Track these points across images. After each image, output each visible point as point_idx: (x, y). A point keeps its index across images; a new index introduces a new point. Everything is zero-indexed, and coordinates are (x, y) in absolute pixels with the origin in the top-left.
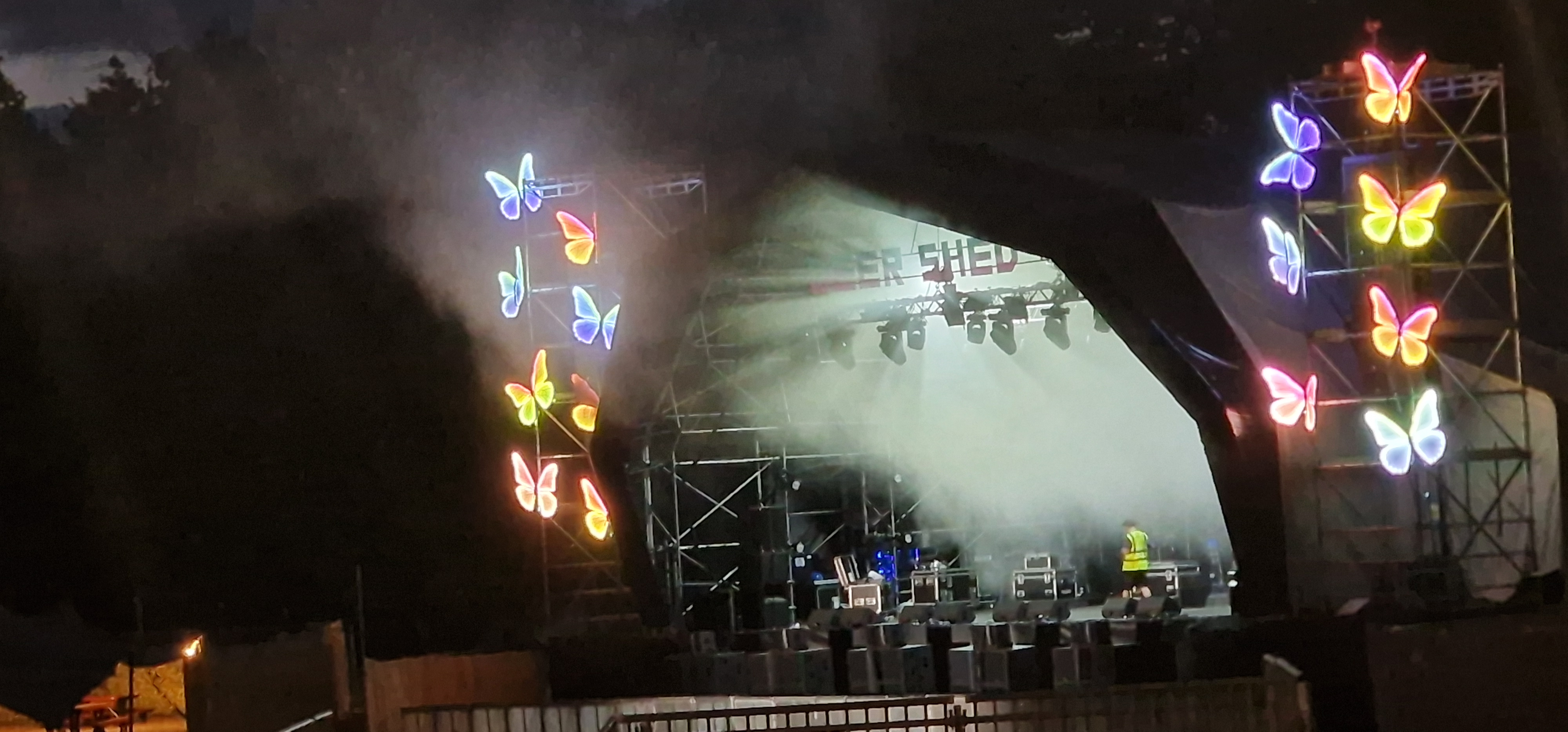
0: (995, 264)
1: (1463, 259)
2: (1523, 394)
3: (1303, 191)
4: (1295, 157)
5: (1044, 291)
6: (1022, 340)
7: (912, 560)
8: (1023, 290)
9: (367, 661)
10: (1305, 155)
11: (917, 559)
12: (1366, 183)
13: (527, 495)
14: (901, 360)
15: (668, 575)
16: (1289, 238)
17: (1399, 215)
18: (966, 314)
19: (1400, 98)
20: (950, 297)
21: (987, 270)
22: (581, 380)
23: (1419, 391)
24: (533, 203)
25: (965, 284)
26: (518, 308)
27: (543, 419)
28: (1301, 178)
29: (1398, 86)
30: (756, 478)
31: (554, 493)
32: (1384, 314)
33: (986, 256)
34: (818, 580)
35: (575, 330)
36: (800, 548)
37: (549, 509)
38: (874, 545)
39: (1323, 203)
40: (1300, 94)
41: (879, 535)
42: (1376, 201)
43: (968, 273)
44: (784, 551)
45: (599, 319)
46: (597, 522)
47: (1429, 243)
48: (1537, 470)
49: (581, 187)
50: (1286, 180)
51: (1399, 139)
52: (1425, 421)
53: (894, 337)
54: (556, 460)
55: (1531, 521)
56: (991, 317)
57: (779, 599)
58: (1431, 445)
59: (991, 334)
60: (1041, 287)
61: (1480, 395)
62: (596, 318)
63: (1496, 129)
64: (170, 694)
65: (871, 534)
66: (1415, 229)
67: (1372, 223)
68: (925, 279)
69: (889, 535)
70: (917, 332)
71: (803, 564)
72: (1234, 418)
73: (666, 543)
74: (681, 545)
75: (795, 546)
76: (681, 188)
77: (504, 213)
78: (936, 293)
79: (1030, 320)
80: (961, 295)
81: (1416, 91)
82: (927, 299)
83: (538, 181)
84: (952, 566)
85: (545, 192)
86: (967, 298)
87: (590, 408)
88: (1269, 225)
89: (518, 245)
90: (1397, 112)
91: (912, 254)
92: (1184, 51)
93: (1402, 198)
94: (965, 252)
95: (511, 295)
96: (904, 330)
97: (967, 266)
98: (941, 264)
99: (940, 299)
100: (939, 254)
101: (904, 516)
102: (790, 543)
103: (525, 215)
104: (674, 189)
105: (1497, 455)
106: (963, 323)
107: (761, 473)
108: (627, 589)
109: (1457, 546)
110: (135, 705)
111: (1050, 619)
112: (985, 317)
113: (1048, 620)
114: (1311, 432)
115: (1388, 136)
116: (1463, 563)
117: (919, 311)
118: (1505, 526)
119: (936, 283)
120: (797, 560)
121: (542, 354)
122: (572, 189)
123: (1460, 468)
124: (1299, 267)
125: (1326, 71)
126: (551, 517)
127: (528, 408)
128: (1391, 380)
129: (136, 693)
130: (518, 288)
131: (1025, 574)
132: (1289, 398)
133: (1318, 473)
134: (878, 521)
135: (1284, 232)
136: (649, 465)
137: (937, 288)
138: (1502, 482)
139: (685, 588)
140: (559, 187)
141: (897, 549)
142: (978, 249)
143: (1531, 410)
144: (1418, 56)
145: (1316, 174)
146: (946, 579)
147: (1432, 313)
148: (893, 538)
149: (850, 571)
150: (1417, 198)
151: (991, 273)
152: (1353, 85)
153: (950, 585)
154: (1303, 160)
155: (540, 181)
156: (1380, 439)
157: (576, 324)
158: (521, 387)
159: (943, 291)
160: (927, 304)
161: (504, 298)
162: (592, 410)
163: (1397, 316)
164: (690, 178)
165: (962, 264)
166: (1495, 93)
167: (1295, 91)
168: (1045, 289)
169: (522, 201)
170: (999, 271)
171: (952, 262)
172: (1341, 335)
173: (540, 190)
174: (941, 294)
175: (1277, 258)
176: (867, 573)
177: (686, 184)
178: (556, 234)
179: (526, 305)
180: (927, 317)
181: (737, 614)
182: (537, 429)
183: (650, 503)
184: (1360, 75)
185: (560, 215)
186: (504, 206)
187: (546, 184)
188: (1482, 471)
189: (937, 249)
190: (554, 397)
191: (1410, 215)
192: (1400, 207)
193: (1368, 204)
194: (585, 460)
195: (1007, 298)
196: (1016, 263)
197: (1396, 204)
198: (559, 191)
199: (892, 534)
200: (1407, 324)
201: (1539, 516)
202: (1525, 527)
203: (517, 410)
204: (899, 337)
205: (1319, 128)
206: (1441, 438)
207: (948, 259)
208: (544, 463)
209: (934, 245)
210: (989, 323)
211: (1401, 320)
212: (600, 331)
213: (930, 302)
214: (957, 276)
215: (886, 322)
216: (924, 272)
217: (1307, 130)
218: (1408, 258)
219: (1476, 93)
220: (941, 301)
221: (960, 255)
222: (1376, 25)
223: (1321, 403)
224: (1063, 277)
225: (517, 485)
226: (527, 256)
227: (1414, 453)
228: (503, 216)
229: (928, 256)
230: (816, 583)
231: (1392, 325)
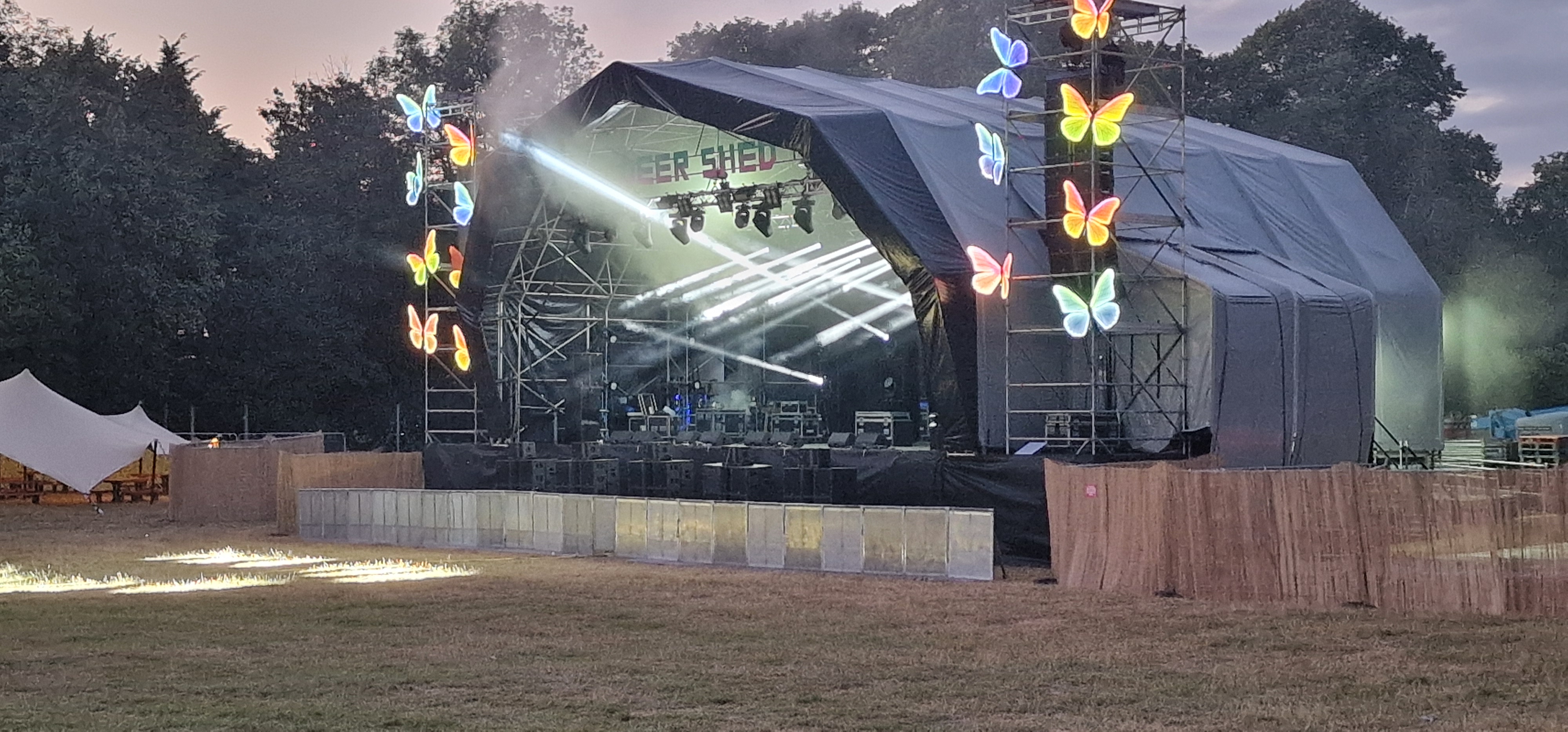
0: (758, 163)
2: (1185, 281)
4: (1007, 71)
5: (795, 186)
6: (777, 226)
7: (698, 402)
8: (779, 185)
10: (1015, 71)
11: (702, 400)
12: (1066, 92)
13: (417, 337)
14: (686, 240)
15: (510, 400)
16: (996, 139)
17: (1092, 119)
18: (735, 205)
19: (1100, 18)
20: (724, 192)
21: (752, 168)
22: (457, 253)
24: (434, 121)
25: (736, 180)
26: (417, 199)
27: (431, 279)
28: (1010, 89)
29: (1098, 10)
30: (585, 333)
31: (435, 337)
32: (1075, 205)
33: (752, 156)
34: (630, 412)
35: (455, 215)
36: (614, 386)
37: (431, 349)
40: (1014, 19)
41: (677, 382)
42: (1073, 106)
43: (737, 171)
45: (472, 206)
46: (463, 359)
48: (1194, 345)
50: (997, 91)
52: (1104, 293)
53: (681, 223)
55: (1185, 387)
56: (754, 207)
57: (592, 423)
58: (1108, 314)
59: (754, 221)
60: (793, 183)
65: (671, 382)
66: (1106, 131)
67: (1069, 125)
68: (705, 176)
69: (684, 382)
70: (699, 218)
73: (511, 375)
74: (524, 379)
75: (610, 384)
77: (410, 126)
78: (713, 187)
79: (784, 211)
80: (732, 189)
82: (707, 193)
86: (736, 192)
87: (459, 271)
88: (981, 130)
89: (419, 151)
90: (1097, 29)
91: (696, 156)
93: (1096, 104)
94: (736, 153)
95: (413, 189)
96: (686, 217)
97: (737, 165)
98: (718, 164)
99: (716, 193)
100: (716, 156)
101: (696, 370)
102: (607, 382)
105: (1160, 331)
106: (732, 211)
107: (591, 329)
109: (1120, 404)
112: (749, 208)
113: (785, 447)
116: (1125, 418)
117: (700, 202)
118: (1163, 389)
119: (714, 180)
121: (432, 233)
122: (458, 110)
124: (1002, 164)
126: (432, 354)
127: (421, 272)
130: (418, 184)
131: (781, 416)
132: (989, 273)
133: (1009, 335)
134: (678, 372)
135: (992, 135)
136: (502, 316)
137: (715, 184)
138: (1163, 352)
139: (523, 410)
140: (450, 108)
141: (689, 393)
143: (1190, 295)
145: (1022, 87)
147: (1114, 203)
148: (686, 385)
149: (651, 406)
150: (1109, 105)
151: (755, 170)
154: (1012, 74)
156: (1064, 308)
157: (455, 210)
158: (417, 257)
159: (718, 187)
160: (706, 197)
161: (408, 191)
163: (1085, 205)
165: (733, 164)
167: (1010, 17)
169: (424, 120)
170: (761, 169)
171: (726, 162)
174: (717, 189)
175: (985, 156)
176: (664, 408)
180: (706, 207)
181: (559, 431)
182: (426, 289)
183: (501, 345)
185: (449, 129)
186: (411, 122)
188: (1146, 341)
189: (715, 150)
190: (439, 265)
191: (1102, 118)
192: (1094, 112)
193: (1066, 110)
195: (765, 191)
196: (775, 160)
197: (1090, 109)
198: (450, 111)
199: (686, 381)
200: (1093, 211)
201: (1193, 382)
202: (1180, 390)
206: (1116, 309)
207: (723, 159)
210: (752, 212)
211: (1088, 208)
212: (472, 216)
213: (709, 195)
214: (730, 174)
215: (674, 210)
216: (705, 170)
217: (1018, 50)
218: (1097, 155)
220: (717, 195)
221: (732, 154)
225: (411, 329)
227: (1092, 320)
228: (410, 129)
229: (708, 157)
230: (629, 414)
231: (1080, 212)
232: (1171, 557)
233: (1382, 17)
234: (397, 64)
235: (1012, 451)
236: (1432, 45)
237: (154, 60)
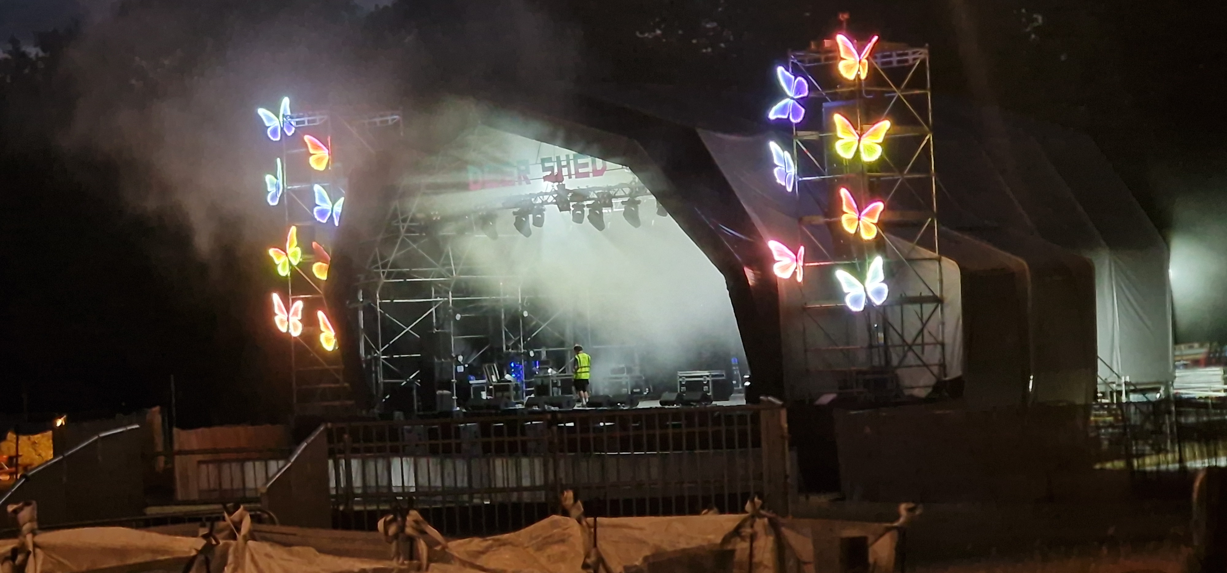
0: (591, 171)
1: (901, 171)
2: (939, 261)
3: (796, 124)
4: (792, 101)
5: (624, 189)
6: (609, 223)
7: (534, 368)
8: (610, 188)
9: (175, 430)
10: (798, 101)
11: (538, 367)
12: (838, 119)
13: (282, 322)
14: (528, 234)
15: (374, 375)
16: (787, 155)
17: (859, 141)
18: (571, 204)
19: (861, 63)
20: (561, 192)
21: (586, 175)
22: (319, 246)
23: (871, 256)
24: (289, 129)
25: (571, 184)
26: (278, 199)
27: (293, 271)
28: (796, 116)
29: (859, 56)
30: (431, 313)
31: (300, 321)
32: (850, 206)
33: (586, 165)
34: (473, 380)
35: (315, 213)
36: (460, 358)
37: (296, 331)
38: (510, 358)
39: (810, 133)
40: (795, 61)
41: (513, 351)
42: (845, 131)
43: (573, 177)
44: (449, 360)
45: (331, 206)
46: (328, 340)
47: (879, 159)
48: (947, 310)
49: (321, 120)
50: (786, 117)
51: (860, 92)
52: (875, 277)
53: (524, 219)
54: (302, 299)
55: (943, 345)
56: (588, 206)
57: (446, 392)
58: (879, 293)
59: (588, 217)
60: (621, 186)
61: (911, 260)
62: (327, 206)
63: (924, 87)
64: (43, 454)
65: (507, 351)
66: (870, 150)
67: (842, 145)
68: (545, 180)
69: (520, 351)
70: (539, 216)
71: (462, 370)
72: (749, 274)
73: (373, 353)
74: (383, 355)
75: (457, 357)
76: (387, 121)
77: (270, 136)
78: (552, 190)
79: (615, 210)
80: (569, 191)
81: (870, 58)
82: (546, 194)
83: (293, 115)
84: (562, 372)
85: (297, 123)
86: (572, 193)
87: (325, 265)
88: (774, 146)
89: (278, 157)
90: (859, 73)
91: (536, 163)
92: (722, 45)
93: (862, 129)
94: (572, 163)
95: (273, 190)
96: (530, 214)
97: (573, 172)
98: (556, 171)
99: (555, 194)
100: (554, 164)
101: (529, 339)
102: (454, 355)
103: (283, 137)
104: (382, 122)
105: (920, 300)
106: (570, 210)
107: (436, 309)
108: (346, 385)
109: (895, 361)
110: (20, 462)
111: (625, 406)
112: (584, 206)
113: (623, 407)
114: (800, 283)
115: (852, 89)
116: (899, 372)
117: (541, 202)
118: (926, 347)
119: (552, 183)
120: (458, 367)
121: (293, 230)
122: (314, 121)
123: (898, 309)
124: (793, 174)
125: (813, 46)
126: (298, 336)
127: (284, 265)
128: (853, 249)
129: (20, 454)
130: (278, 185)
131: (610, 378)
132: (786, 261)
133: (804, 309)
134: (512, 342)
135: (783, 151)
136: (362, 302)
137: (553, 186)
138: (925, 317)
139: (385, 383)
140: (306, 119)
141: (524, 361)
142: (580, 161)
143: (944, 271)
144: (873, 37)
145: (805, 113)
146: (557, 380)
147: (880, 206)
148: (521, 354)
149: (493, 374)
150: (871, 130)
151: (589, 176)
152: (831, 55)
153: (559, 385)
154: (797, 104)
155: (294, 115)
156: (845, 288)
157: (316, 209)
158: (280, 251)
159: (556, 189)
160: (546, 197)
161: (269, 192)
162: (325, 266)
163: (858, 207)
164: (392, 115)
165: (569, 171)
166: (923, 62)
167: (792, 59)
168: (624, 187)
169: (282, 129)
170: (594, 176)
171: (563, 169)
172: (821, 220)
173: (294, 122)
174: (555, 191)
175: (779, 168)
176: (504, 376)
177: (389, 118)
178: (304, 150)
179: (284, 197)
180: (546, 206)
181: (418, 401)
183: (362, 327)
184: (835, 49)
185: (307, 138)
186: (270, 131)
187: (297, 118)
188: (912, 309)
189: (553, 160)
190: (301, 257)
191: (867, 140)
192: (860, 136)
193: (839, 133)
194: (320, 300)
195: (598, 193)
196: (605, 170)
197: (857, 133)
198: (306, 122)
199: (521, 350)
200: (863, 213)
201: (948, 340)
202: (939, 347)
203: (276, 265)
204: (527, 218)
205: (808, 83)
206: (885, 288)
207: (560, 167)
208: (294, 300)
209: (551, 158)
210: (586, 210)
211: (860, 210)
212: (331, 215)
213: (548, 196)
214: (566, 178)
215: (518, 209)
216: (545, 175)
217: (800, 84)
218: (865, 169)
219: (911, 62)
220: (555, 195)
221: (568, 163)
222: (846, 16)
223: (807, 264)
224: (637, 179)
225: (276, 315)
226: (285, 165)
227: (867, 297)
228: (269, 139)
229: (547, 165)
230: (471, 382)
231: (854, 213)
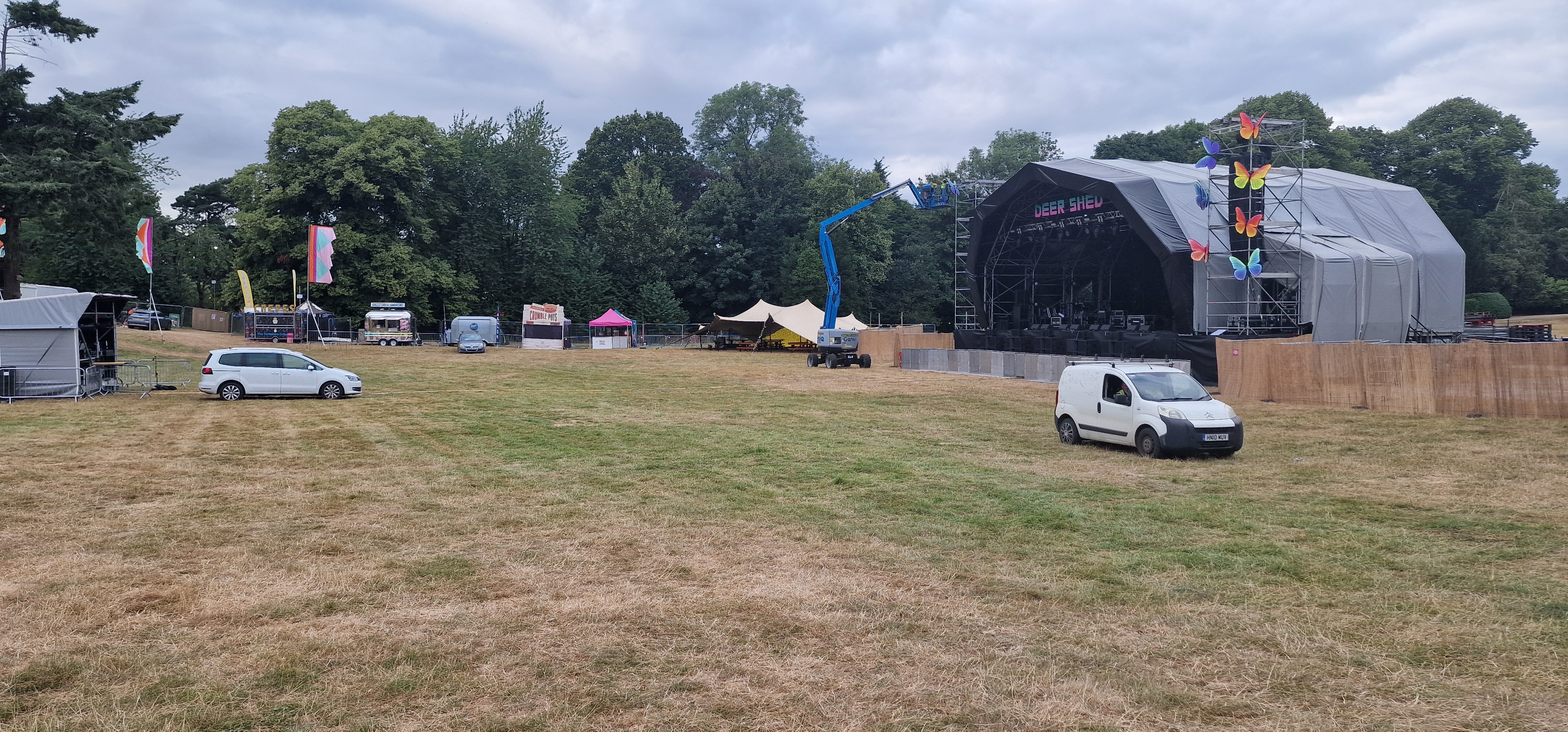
4: (1209, 157)
12: (1237, 164)
17: (1250, 177)
32: (1242, 218)
42: (1241, 172)
48: (1304, 283)
52: (1255, 260)
55: (1300, 303)
58: (1256, 270)
67: (1238, 181)
132: (1199, 251)
133: (1208, 280)
154: (1212, 158)
156: (1234, 267)
192: (1251, 174)
193: (1237, 173)
211: (1248, 219)
231: (1244, 221)
232: (1270, 383)
233: (1489, 107)
234: (970, 164)
235: (1210, 333)
236: (1519, 120)
237: (871, 168)
